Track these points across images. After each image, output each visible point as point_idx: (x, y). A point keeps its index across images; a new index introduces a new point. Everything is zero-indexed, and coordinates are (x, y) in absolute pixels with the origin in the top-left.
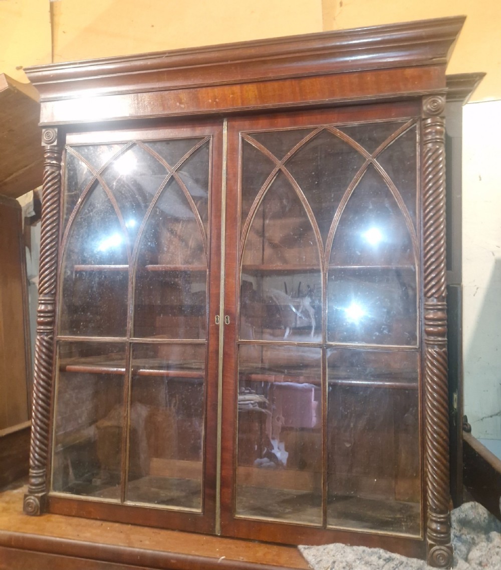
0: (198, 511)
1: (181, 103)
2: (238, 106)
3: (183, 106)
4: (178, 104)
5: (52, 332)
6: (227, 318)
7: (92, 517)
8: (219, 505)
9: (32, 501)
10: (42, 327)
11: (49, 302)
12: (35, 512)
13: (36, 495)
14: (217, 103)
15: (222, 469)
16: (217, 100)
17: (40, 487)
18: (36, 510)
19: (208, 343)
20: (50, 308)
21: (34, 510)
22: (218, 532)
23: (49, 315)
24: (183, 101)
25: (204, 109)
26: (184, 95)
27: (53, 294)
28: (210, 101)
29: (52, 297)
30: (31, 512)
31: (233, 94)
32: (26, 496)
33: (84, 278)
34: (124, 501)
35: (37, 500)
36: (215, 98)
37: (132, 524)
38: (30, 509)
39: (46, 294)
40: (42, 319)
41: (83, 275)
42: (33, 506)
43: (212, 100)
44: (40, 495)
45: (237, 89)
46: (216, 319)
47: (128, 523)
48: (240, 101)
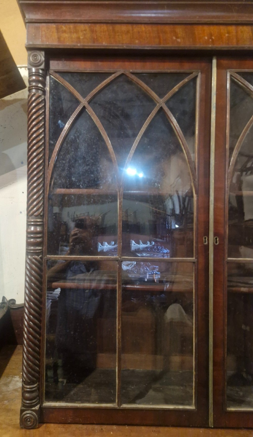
0: (192, 407)
1: (177, 37)
2: (233, 45)
3: (179, 40)
4: (174, 38)
5: (42, 252)
6: (216, 239)
7: (88, 423)
8: (212, 401)
9: (28, 415)
10: (32, 248)
11: (38, 223)
12: (34, 425)
13: (33, 408)
14: (213, 40)
15: (214, 370)
16: (213, 38)
17: (34, 401)
18: (35, 424)
19: (198, 261)
20: (39, 229)
21: (33, 424)
22: (211, 424)
23: (38, 235)
24: (179, 35)
25: (199, 45)
26: (179, 30)
27: (41, 216)
28: (206, 38)
29: (41, 219)
30: (30, 426)
31: (228, 33)
32: (22, 411)
33: (72, 201)
34: (121, 405)
35: (34, 413)
36: (211, 35)
37: (129, 425)
38: (29, 423)
39: (36, 216)
40: (32, 240)
41: (72, 198)
42: (32, 420)
43: (208, 38)
44: (37, 408)
45: (232, 29)
46: (204, 240)
47: (124, 425)
48: (235, 40)
